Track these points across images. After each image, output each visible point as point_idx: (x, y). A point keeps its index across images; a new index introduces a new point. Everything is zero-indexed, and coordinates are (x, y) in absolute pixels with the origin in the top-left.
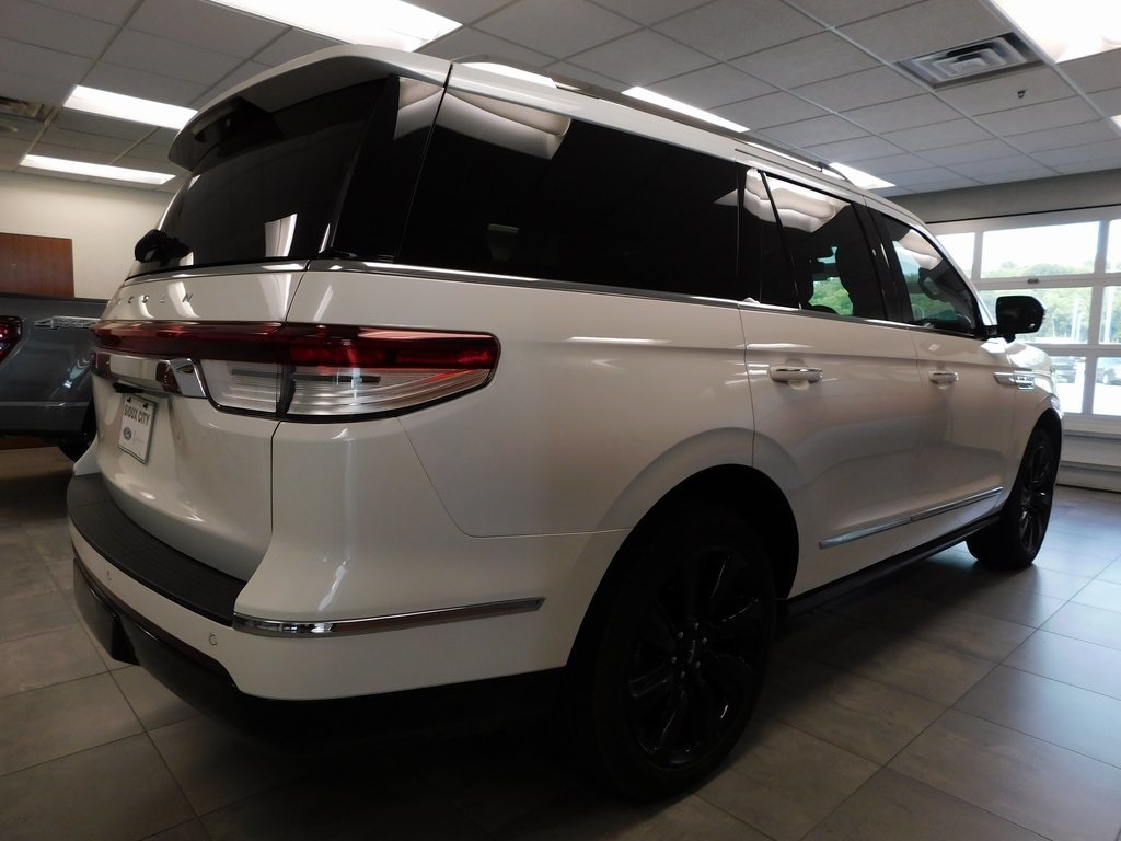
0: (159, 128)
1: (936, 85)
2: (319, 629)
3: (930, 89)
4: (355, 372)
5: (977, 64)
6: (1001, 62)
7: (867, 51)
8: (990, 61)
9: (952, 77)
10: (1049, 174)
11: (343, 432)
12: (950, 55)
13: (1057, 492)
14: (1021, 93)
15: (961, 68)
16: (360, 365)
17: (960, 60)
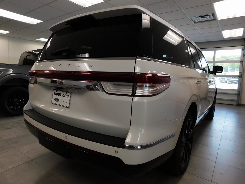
0: (12, 20)
1: (195, 22)
2: (139, 148)
3: (193, 23)
4: (148, 85)
5: (205, 19)
6: (209, 19)
7: (186, 14)
8: (207, 18)
9: (199, 21)
10: (206, 41)
11: (145, 99)
12: (200, 17)
13: (216, 104)
14: (210, 25)
15: (201, 19)
16: (149, 83)
17: (202, 18)
